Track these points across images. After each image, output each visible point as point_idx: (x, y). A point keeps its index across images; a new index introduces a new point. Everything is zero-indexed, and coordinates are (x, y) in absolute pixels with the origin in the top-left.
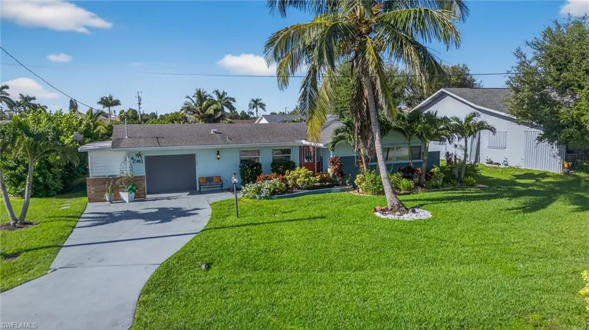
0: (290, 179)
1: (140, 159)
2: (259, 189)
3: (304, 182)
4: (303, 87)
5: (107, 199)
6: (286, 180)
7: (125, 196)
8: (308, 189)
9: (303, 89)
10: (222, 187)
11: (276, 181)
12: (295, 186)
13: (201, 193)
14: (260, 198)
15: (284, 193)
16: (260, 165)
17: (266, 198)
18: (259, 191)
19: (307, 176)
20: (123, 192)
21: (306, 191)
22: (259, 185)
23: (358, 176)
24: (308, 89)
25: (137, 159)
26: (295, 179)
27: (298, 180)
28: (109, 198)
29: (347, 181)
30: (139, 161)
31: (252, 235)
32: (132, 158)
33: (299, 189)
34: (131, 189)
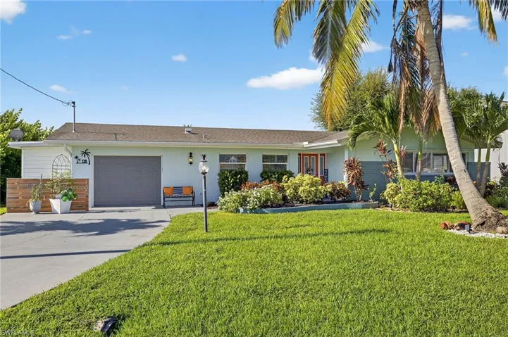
0: (289, 187)
1: (86, 158)
2: (244, 198)
3: (310, 192)
4: (321, 11)
5: (31, 208)
6: (283, 188)
7: (56, 204)
8: (315, 202)
9: (323, 13)
10: (193, 200)
11: (268, 189)
12: (297, 198)
13: (164, 207)
14: (245, 211)
15: (280, 206)
16: (246, 173)
17: (254, 210)
18: (244, 201)
19: (312, 185)
20: (55, 198)
21: (312, 205)
22: (244, 194)
23: (389, 185)
24: (330, 14)
25: (82, 158)
26: (296, 189)
27: (301, 189)
28: (34, 206)
29: (371, 194)
30: (85, 162)
31: (227, 258)
32: (76, 157)
33: (302, 202)
34: (65, 195)
